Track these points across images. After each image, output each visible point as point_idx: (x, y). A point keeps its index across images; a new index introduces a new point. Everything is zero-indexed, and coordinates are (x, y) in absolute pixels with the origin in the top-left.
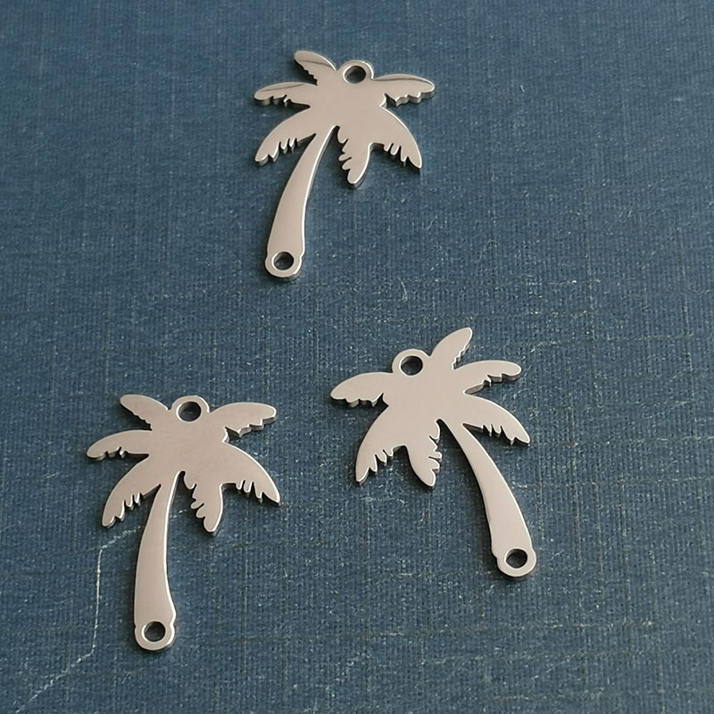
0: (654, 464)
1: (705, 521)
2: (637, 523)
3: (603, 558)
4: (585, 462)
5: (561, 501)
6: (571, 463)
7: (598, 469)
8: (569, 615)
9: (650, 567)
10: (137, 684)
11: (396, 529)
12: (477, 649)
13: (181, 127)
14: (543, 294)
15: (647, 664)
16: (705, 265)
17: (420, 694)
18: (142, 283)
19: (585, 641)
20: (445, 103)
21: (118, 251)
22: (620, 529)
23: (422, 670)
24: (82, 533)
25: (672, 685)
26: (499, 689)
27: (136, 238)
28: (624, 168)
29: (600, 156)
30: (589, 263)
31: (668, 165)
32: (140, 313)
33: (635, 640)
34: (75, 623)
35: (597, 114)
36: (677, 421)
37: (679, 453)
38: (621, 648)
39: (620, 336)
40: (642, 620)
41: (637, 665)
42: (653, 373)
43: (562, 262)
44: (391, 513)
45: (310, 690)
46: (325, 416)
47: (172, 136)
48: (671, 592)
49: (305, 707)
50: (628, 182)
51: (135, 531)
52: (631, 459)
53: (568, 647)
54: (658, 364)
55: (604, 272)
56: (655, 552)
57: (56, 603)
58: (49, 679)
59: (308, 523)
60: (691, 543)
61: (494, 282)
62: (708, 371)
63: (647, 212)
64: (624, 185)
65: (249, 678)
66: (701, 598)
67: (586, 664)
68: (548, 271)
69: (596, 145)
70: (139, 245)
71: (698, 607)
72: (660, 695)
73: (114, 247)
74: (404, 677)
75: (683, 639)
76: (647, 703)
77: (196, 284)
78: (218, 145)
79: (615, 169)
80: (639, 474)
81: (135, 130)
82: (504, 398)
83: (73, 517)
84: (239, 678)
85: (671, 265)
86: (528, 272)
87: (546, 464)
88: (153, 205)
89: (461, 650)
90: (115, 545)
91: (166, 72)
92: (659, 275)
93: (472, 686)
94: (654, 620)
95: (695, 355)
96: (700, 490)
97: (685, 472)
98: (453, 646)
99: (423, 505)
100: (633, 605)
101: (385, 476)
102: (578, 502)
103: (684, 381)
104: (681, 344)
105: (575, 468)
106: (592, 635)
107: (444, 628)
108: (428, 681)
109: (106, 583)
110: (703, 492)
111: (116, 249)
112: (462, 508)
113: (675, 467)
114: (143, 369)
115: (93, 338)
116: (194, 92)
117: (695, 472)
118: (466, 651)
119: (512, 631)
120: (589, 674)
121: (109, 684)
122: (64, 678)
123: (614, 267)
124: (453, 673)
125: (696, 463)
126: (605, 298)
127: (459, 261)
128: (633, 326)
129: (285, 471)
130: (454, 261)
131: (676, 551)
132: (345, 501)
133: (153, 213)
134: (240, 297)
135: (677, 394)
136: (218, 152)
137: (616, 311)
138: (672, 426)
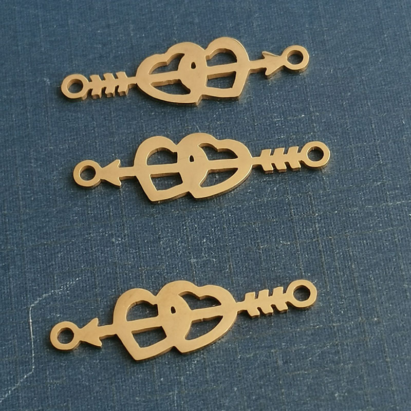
0: (366, 222)
1: (402, 254)
2: (360, 259)
3: (342, 282)
4: (323, 225)
5: (312, 250)
6: (315, 227)
7: (332, 228)
8: (326, 319)
9: (371, 285)
10: (63, 388)
11: (212, 277)
12: (271, 346)
13: (48, 43)
14: (285, 125)
15: (377, 344)
16: (381, 98)
17: (240, 376)
18: (35, 141)
19: (337, 334)
20: (210, 14)
21: (18, 123)
22: (350, 264)
23: (239, 361)
24: (18, 298)
25: (394, 355)
26: (288, 368)
27: (29, 114)
28: (325, 44)
29: (309, 38)
30: (310, 104)
31: (351, 39)
32: (36, 159)
33: (367, 330)
34: (20, 354)
35: (304, 13)
36: (377, 195)
37: (380, 214)
38: (360, 336)
39: (335, 146)
40: (370, 317)
41: (371, 346)
42: (359, 167)
43: (294, 104)
44: (208, 268)
45: (171, 380)
46: (159, 212)
47: (43, 49)
48: (386, 299)
49: (169, 391)
50: (328, 52)
51: (50, 294)
52: (351, 220)
53: (327, 338)
54: (360, 161)
55: (320, 108)
56: (373, 275)
57: (6, 343)
58: (8, 390)
59: (157, 279)
60: (394, 268)
61: (254, 121)
62: (392, 163)
63: (342, 69)
64: (326, 54)
65: (133, 377)
66: (405, 300)
67: (339, 348)
68: (286, 111)
69: (306, 32)
70: (30, 118)
71: (404, 306)
72: (387, 362)
73: (15, 120)
74: (229, 367)
75: (397, 327)
76: (380, 368)
77: (70, 139)
78: (72, 52)
79: (319, 45)
80: (358, 229)
81: (20, 48)
82: (269, 191)
83: (10, 289)
84: (126, 378)
85: (360, 100)
86: (274, 113)
87: (300, 228)
88: (37, 93)
89: (262, 347)
90: (39, 303)
91: (35, 11)
92: (354, 107)
93: (272, 368)
94: (378, 317)
95: (382, 153)
96: (396, 236)
97: (386, 225)
98: (256, 345)
99: (227, 261)
100: (363, 309)
101: (201, 245)
102: (322, 250)
103: (378, 170)
104: (373, 148)
105: (318, 229)
106: (341, 330)
107: (250, 335)
108: (244, 368)
109: (36, 328)
110: (398, 236)
111: (17, 122)
112: (252, 260)
113: (379, 223)
114: (43, 194)
115: (9, 178)
116: (53, 21)
117: (392, 224)
118: (265, 347)
119: (292, 332)
120: (342, 354)
121: (45, 390)
122: (17, 389)
123: (326, 105)
124: (259, 361)
125: (391, 219)
126: (323, 124)
127: (230, 110)
128: (342, 140)
129: (139, 248)
130: (228, 110)
131: (386, 273)
132: (178, 263)
133: (37, 97)
134: (98, 144)
135: (375, 178)
136: (73, 57)
137: (331, 131)
138: (374, 198)
